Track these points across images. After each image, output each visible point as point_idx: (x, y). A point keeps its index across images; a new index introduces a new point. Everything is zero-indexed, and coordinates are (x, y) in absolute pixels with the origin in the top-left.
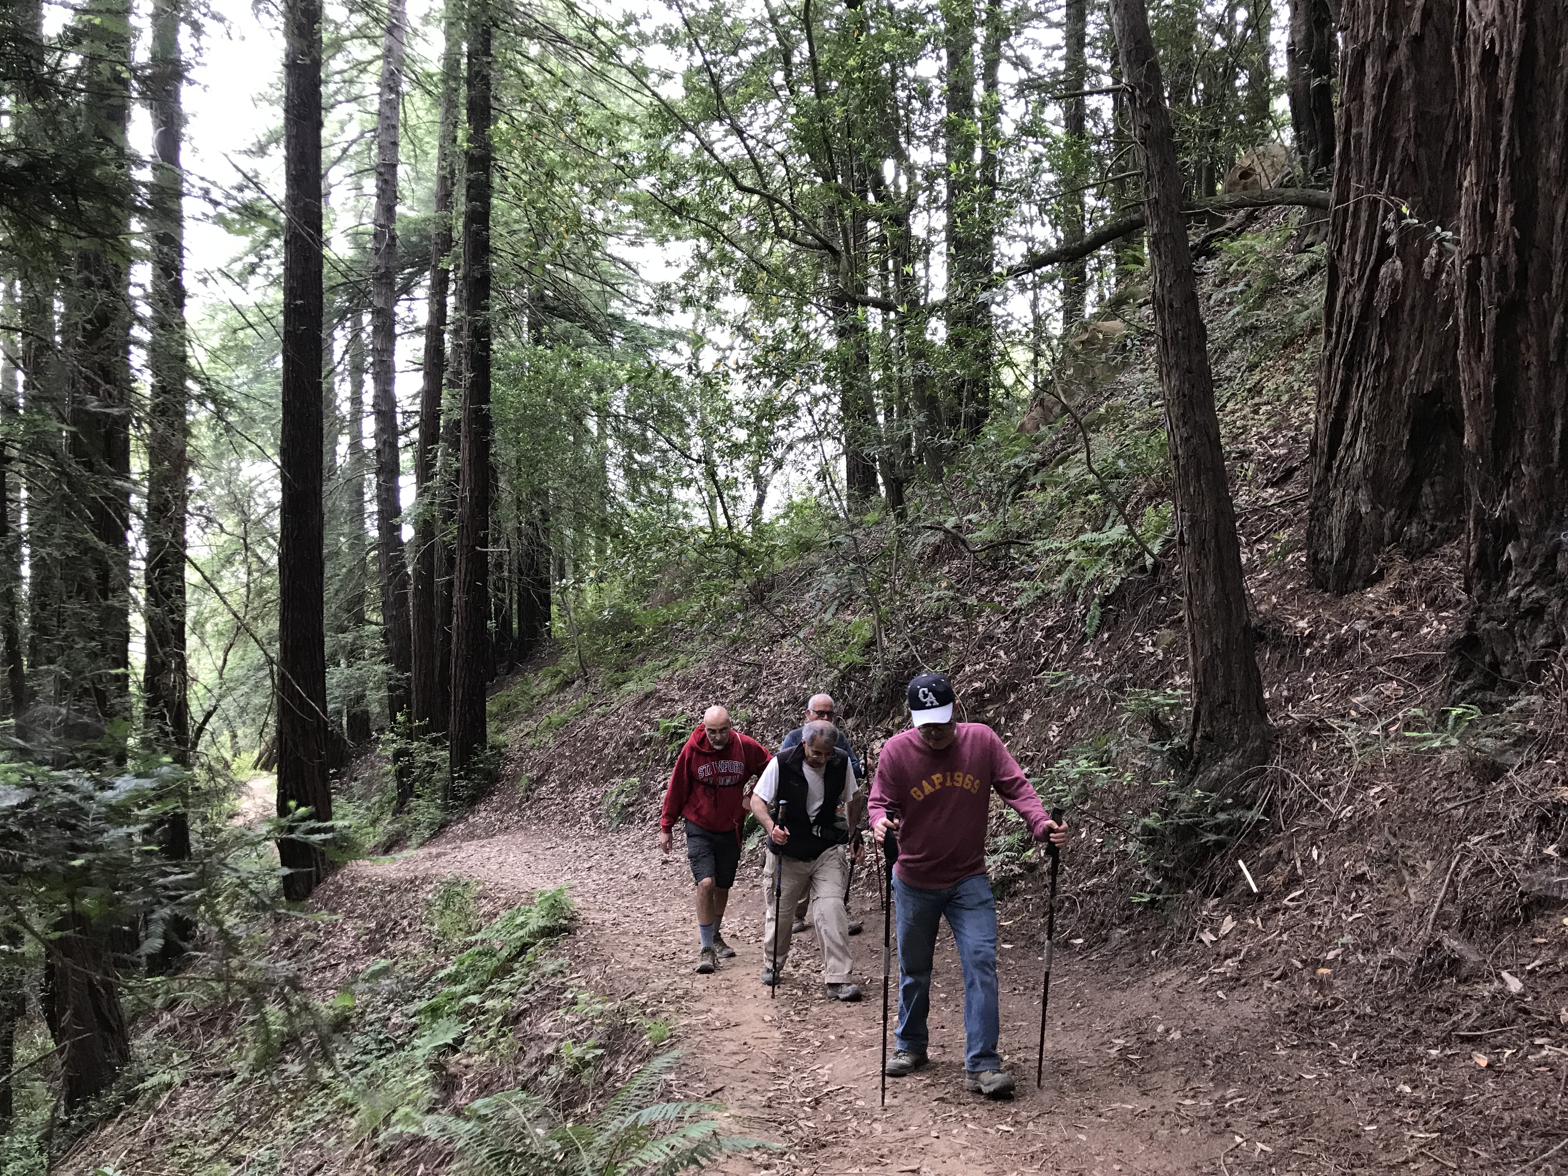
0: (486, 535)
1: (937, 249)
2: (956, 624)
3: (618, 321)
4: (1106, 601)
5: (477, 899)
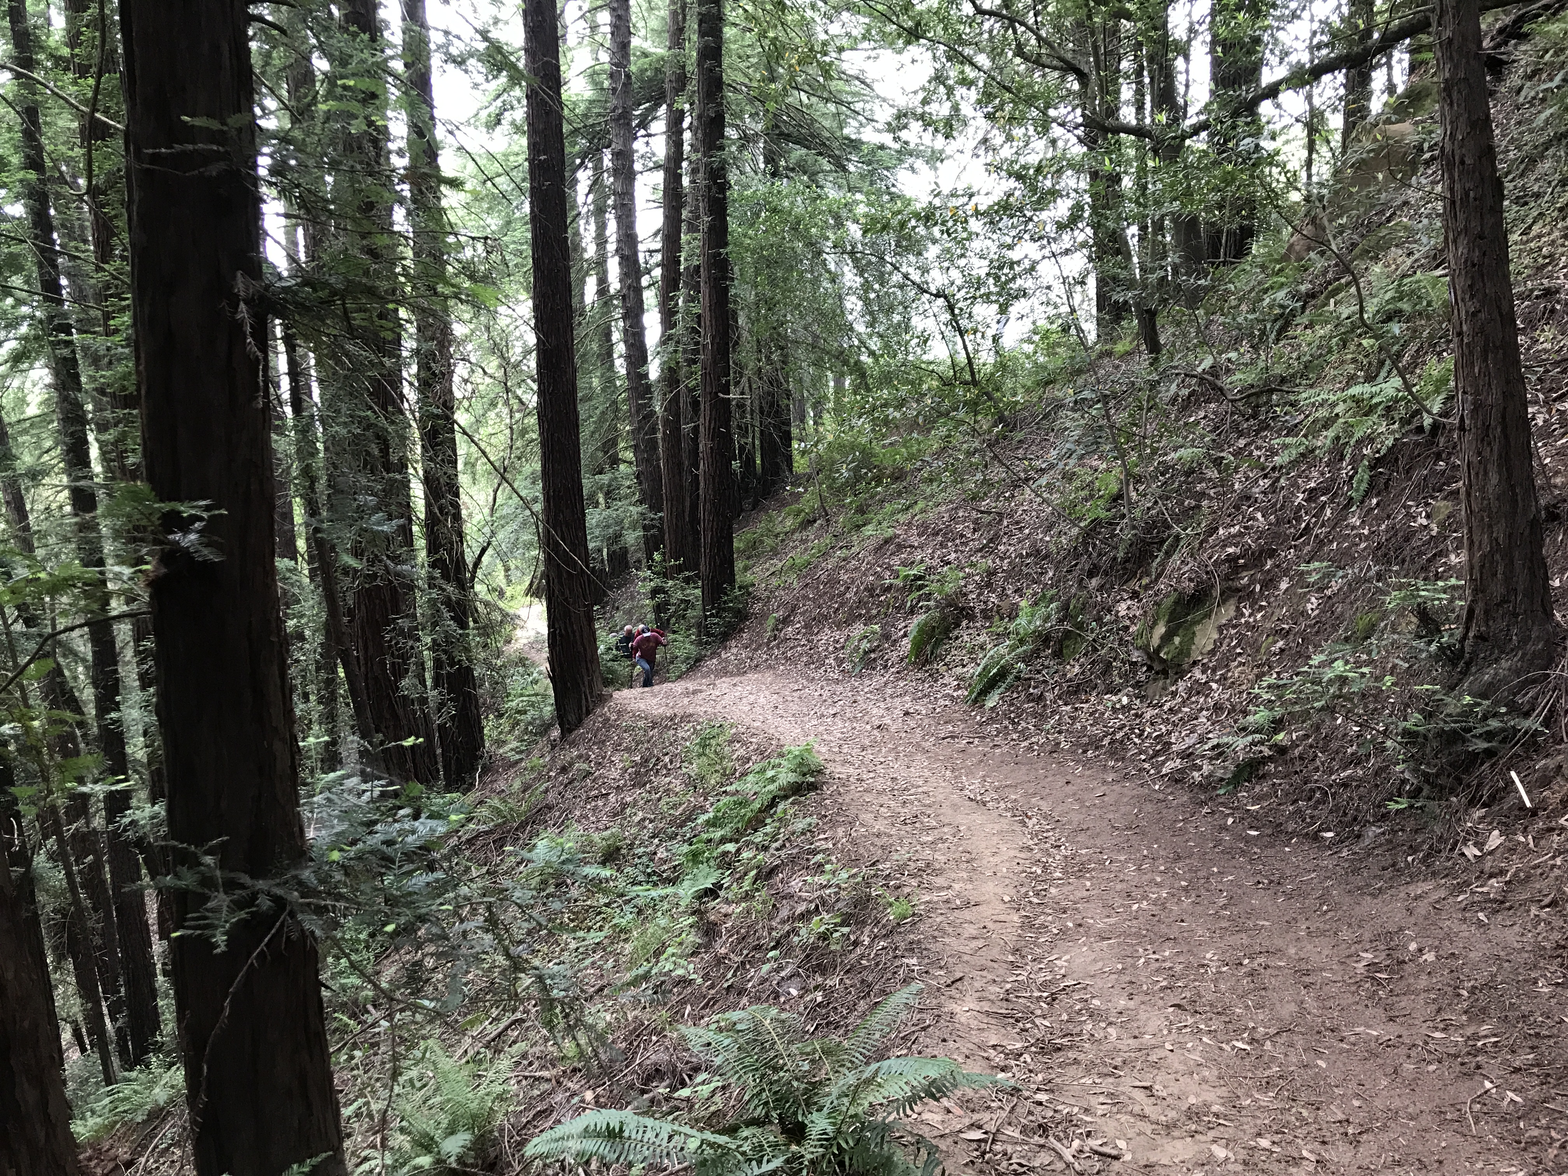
0: (728, 382)
1: (1200, 38)
2: (1210, 480)
3: (855, 145)
4: (1376, 463)
5: (731, 742)
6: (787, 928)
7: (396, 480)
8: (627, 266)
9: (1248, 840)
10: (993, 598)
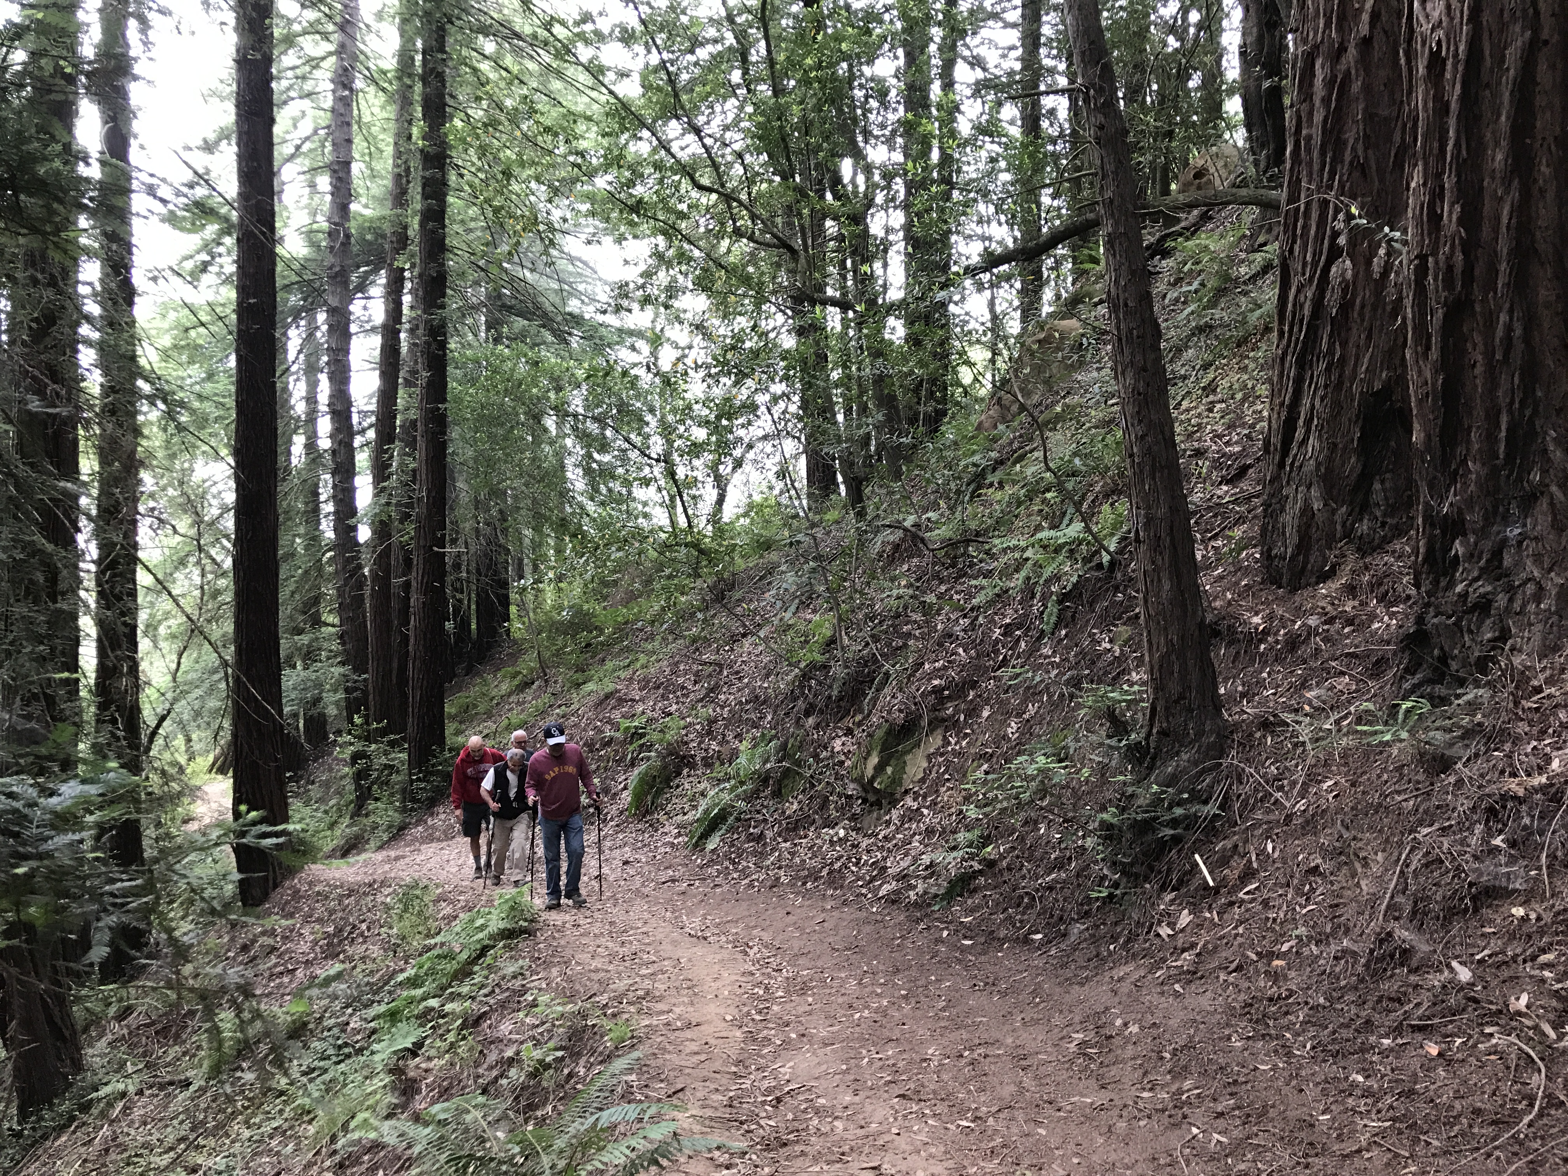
0: (444, 536)
1: (895, 248)
2: (915, 622)
3: (576, 320)
4: (1063, 598)
5: (436, 902)
6: (495, 1073)
7: (63, 611)
8: (339, 422)
9: (963, 950)
10: (714, 745)
